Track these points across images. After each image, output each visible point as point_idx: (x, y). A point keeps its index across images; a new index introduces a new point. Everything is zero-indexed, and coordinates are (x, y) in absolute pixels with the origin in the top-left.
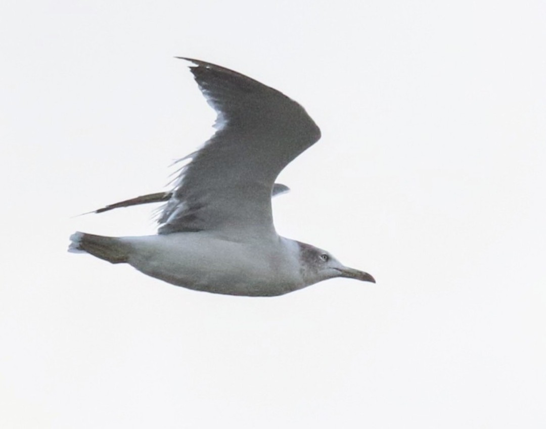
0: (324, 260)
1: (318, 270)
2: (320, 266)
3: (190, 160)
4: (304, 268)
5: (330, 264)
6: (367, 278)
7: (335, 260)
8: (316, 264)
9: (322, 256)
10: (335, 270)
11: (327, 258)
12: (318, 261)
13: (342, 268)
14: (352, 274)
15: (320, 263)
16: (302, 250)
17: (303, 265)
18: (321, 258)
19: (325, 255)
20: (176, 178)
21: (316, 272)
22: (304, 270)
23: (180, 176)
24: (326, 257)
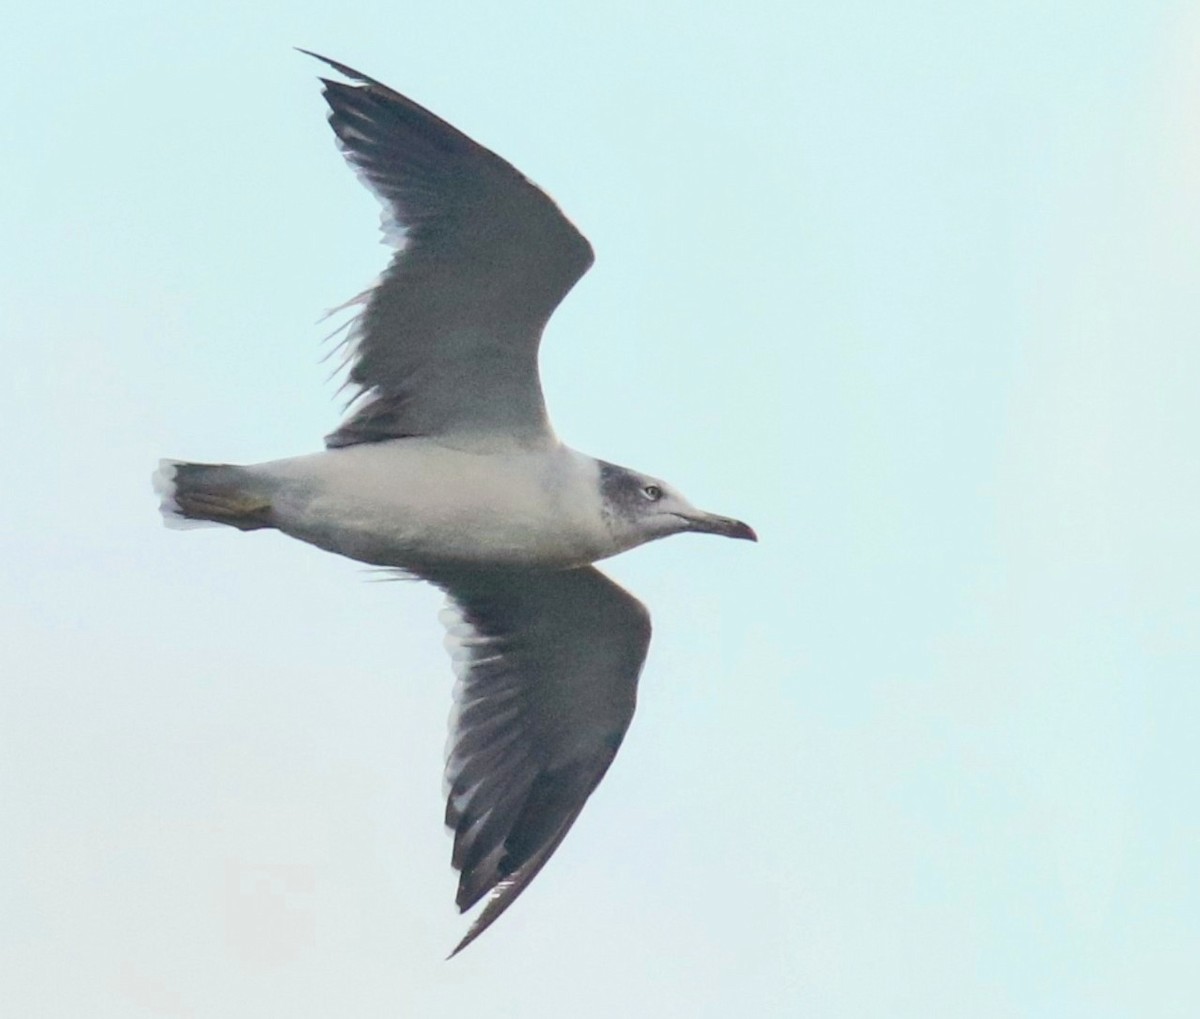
0: (651, 498)
1: (637, 515)
2: (640, 508)
3: (360, 308)
4: (607, 509)
5: (663, 504)
6: (741, 531)
7: (676, 499)
8: (634, 506)
9: (647, 490)
10: (675, 518)
11: (658, 493)
12: (638, 499)
13: (689, 514)
14: (710, 523)
15: (641, 504)
16: (603, 477)
17: (606, 504)
18: (644, 493)
19: (653, 487)
20: (344, 342)
21: (633, 522)
22: (608, 514)
23: (349, 339)
24: (656, 493)
